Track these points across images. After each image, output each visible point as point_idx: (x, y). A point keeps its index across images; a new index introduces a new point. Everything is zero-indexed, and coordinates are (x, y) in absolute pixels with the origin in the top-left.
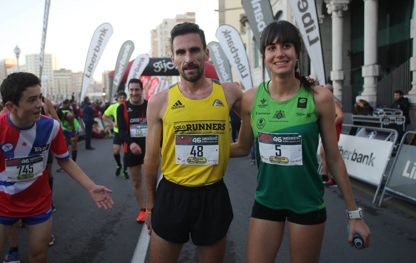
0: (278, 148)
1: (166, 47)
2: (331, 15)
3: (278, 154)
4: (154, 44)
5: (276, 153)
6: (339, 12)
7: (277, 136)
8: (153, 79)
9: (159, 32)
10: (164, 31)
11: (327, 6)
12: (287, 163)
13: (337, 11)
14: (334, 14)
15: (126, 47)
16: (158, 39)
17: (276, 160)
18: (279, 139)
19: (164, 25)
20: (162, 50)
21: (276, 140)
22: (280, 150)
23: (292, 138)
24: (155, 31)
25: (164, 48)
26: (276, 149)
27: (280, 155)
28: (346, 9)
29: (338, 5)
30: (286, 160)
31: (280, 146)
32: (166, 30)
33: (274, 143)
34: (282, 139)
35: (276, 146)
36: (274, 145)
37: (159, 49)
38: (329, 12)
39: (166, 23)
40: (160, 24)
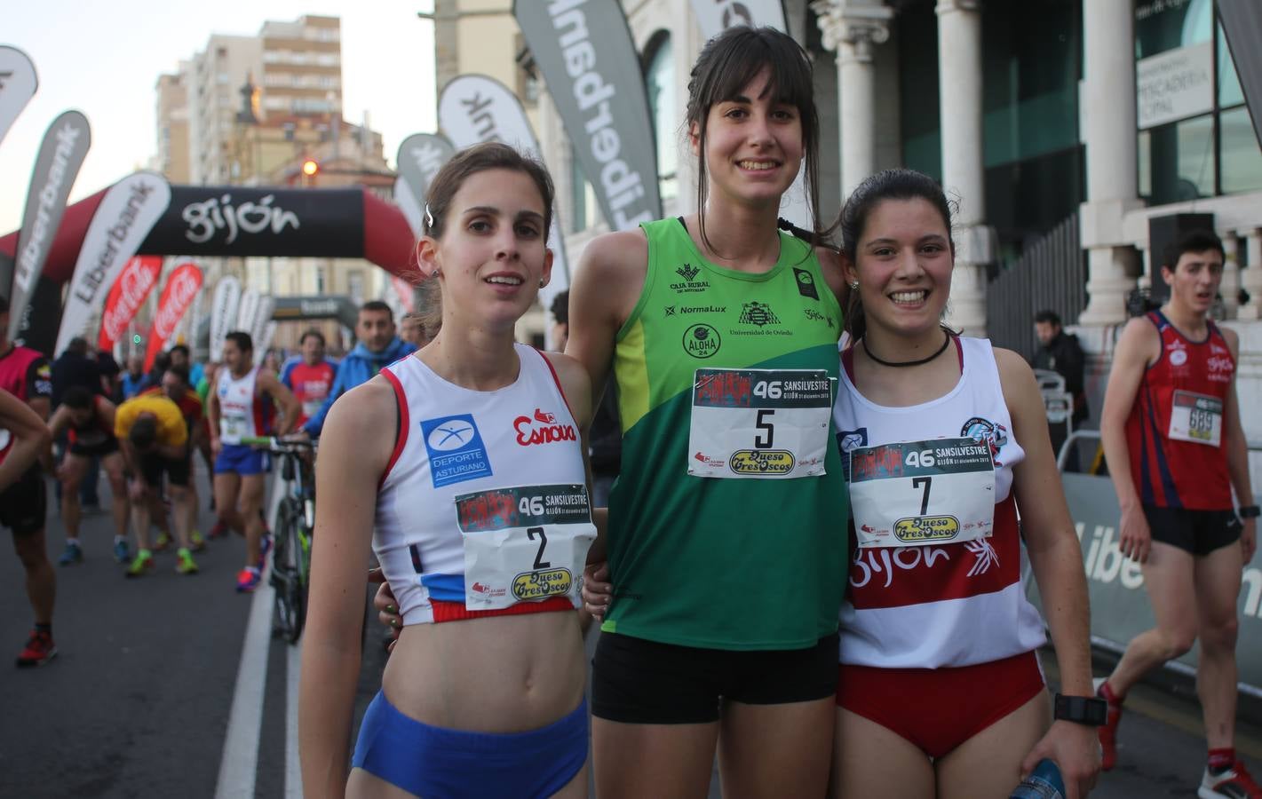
0: (766, 419)
1: (224, 146)
2: (833, 54)
3: (764, 441)
4: (171, 131)
5: (758, 439)
6: (862, 47)
7: (769, 378)
8: (177, 271)
9: (191, 86)
10: (211, 82)
11: (822, 23)
12: (788, 468)
13: (853, 42)
14: (845, 53)
15: (60, 135)
16: (189, 113)
17: (754, 463)
18: (774, 387)
19: (212, 58)
20: (203, 157)
21: (763, 394)
22: (770, 427)
23: (811, 385)
24: (175, 80)
25: (214, 152)
26: (760, 425)
27: (770, 444)
28: (882, 35)
29: (857, 23)
30: (786, 461)
31: (772, 412)
32: (223, 78)
33: (757, 402)
34: (782, 387)
35: (760, 414)
36: (755, 411)
37: (194, 152)
38: (828, 43)
39: (222, 52)
40: (197, 55)
